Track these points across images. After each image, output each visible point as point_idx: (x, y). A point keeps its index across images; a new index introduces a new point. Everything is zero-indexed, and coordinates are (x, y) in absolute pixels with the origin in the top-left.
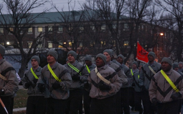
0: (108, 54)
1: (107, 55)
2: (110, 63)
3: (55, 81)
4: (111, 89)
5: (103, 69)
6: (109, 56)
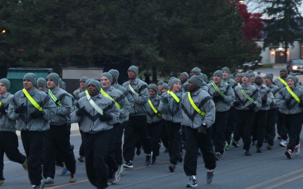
0: (107, 78)
1: (106, 80)
2: (110, 89)
6: (108, 81)
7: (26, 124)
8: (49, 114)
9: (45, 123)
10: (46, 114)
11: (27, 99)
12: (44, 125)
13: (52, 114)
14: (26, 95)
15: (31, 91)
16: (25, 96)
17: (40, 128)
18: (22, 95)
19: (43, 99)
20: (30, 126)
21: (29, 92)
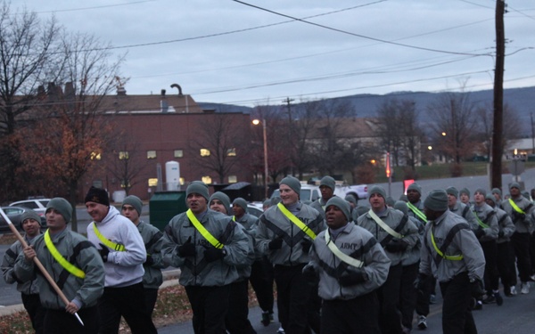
7: (195, 274)
8: (234, 254)
9: (229, 271)
10: (229, 253)
11: (196, 229)
12: (227, 275)
13: (241, 252)
14: (194, 224)
15: (202, 214)
16: (191, 225)
17: (221, 280)
18: (186, 223)
19: (224, 228)
20: (202, 278)
21: (198, 217)
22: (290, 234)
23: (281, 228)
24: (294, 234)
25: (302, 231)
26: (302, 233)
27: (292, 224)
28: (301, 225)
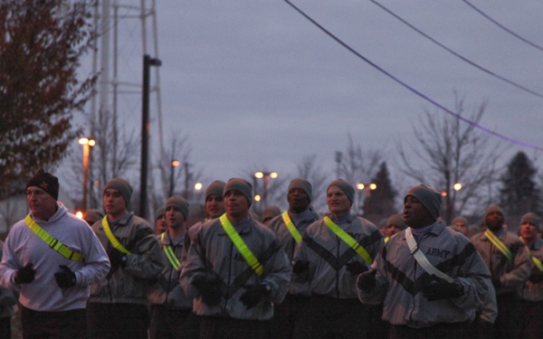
3: (245, 268)
4: (463, 294)
5: (430, 234)
22: (335, 254)
23: (324, 246)
24: (341, 253)
25: (351, 249)
26: (351, 252)
27: (339, 240)
28: (350, 241)
